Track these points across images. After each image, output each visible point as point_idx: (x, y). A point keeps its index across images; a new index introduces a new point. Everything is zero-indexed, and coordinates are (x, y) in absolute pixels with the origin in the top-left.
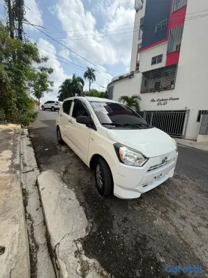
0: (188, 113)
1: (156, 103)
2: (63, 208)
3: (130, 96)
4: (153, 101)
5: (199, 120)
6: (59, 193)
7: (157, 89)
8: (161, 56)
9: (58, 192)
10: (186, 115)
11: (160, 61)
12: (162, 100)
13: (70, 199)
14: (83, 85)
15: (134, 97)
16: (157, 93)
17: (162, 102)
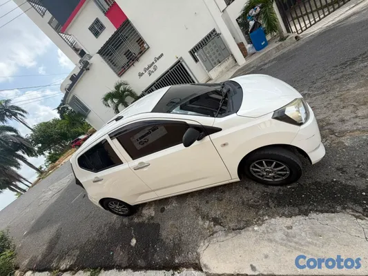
0: (183, 61)
1: (146, 74)
2: (309, 243)
3: (112, 89)
4: (141, 75)
5: (196, 60)
6: (270, 241)
7: (132, 59)
8: (97, 21)
9: (266, 243)
10: (183, 64)
11: (102, 27)
12: (149, 67)
13: (290, 228)
14: (15, 131)
15: (118, 87)
16: (137, 64)
17: (151, 69)
